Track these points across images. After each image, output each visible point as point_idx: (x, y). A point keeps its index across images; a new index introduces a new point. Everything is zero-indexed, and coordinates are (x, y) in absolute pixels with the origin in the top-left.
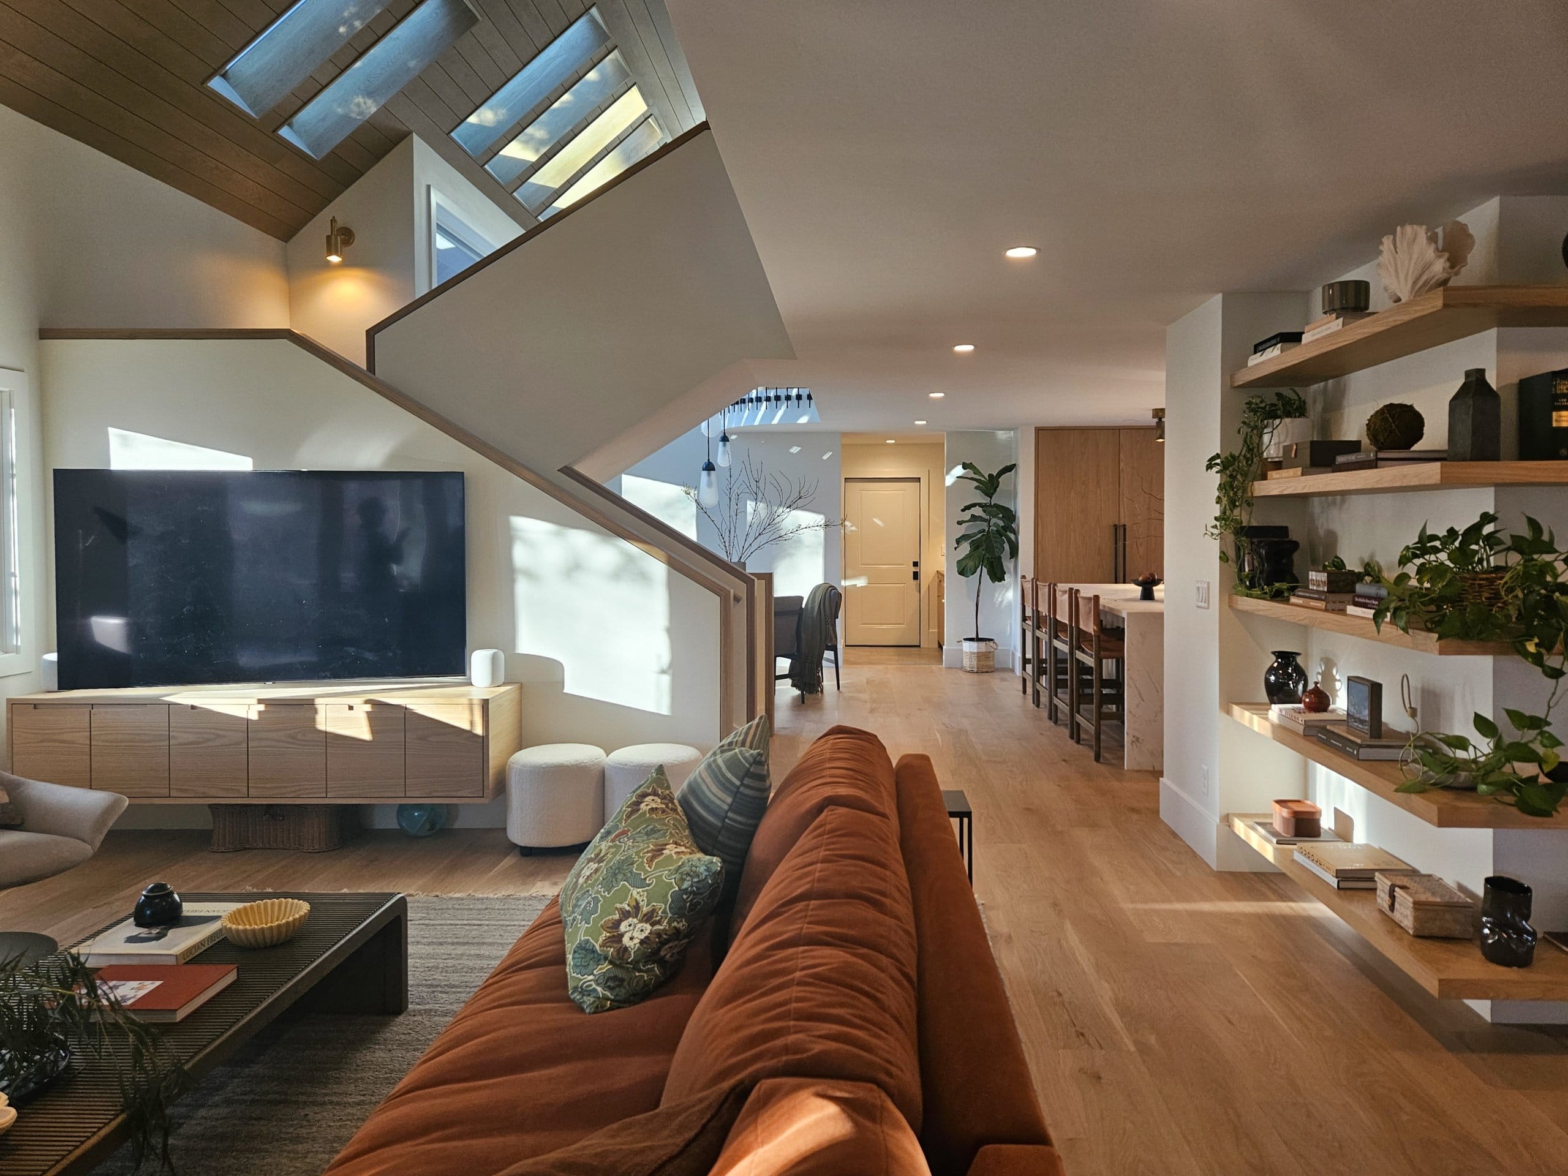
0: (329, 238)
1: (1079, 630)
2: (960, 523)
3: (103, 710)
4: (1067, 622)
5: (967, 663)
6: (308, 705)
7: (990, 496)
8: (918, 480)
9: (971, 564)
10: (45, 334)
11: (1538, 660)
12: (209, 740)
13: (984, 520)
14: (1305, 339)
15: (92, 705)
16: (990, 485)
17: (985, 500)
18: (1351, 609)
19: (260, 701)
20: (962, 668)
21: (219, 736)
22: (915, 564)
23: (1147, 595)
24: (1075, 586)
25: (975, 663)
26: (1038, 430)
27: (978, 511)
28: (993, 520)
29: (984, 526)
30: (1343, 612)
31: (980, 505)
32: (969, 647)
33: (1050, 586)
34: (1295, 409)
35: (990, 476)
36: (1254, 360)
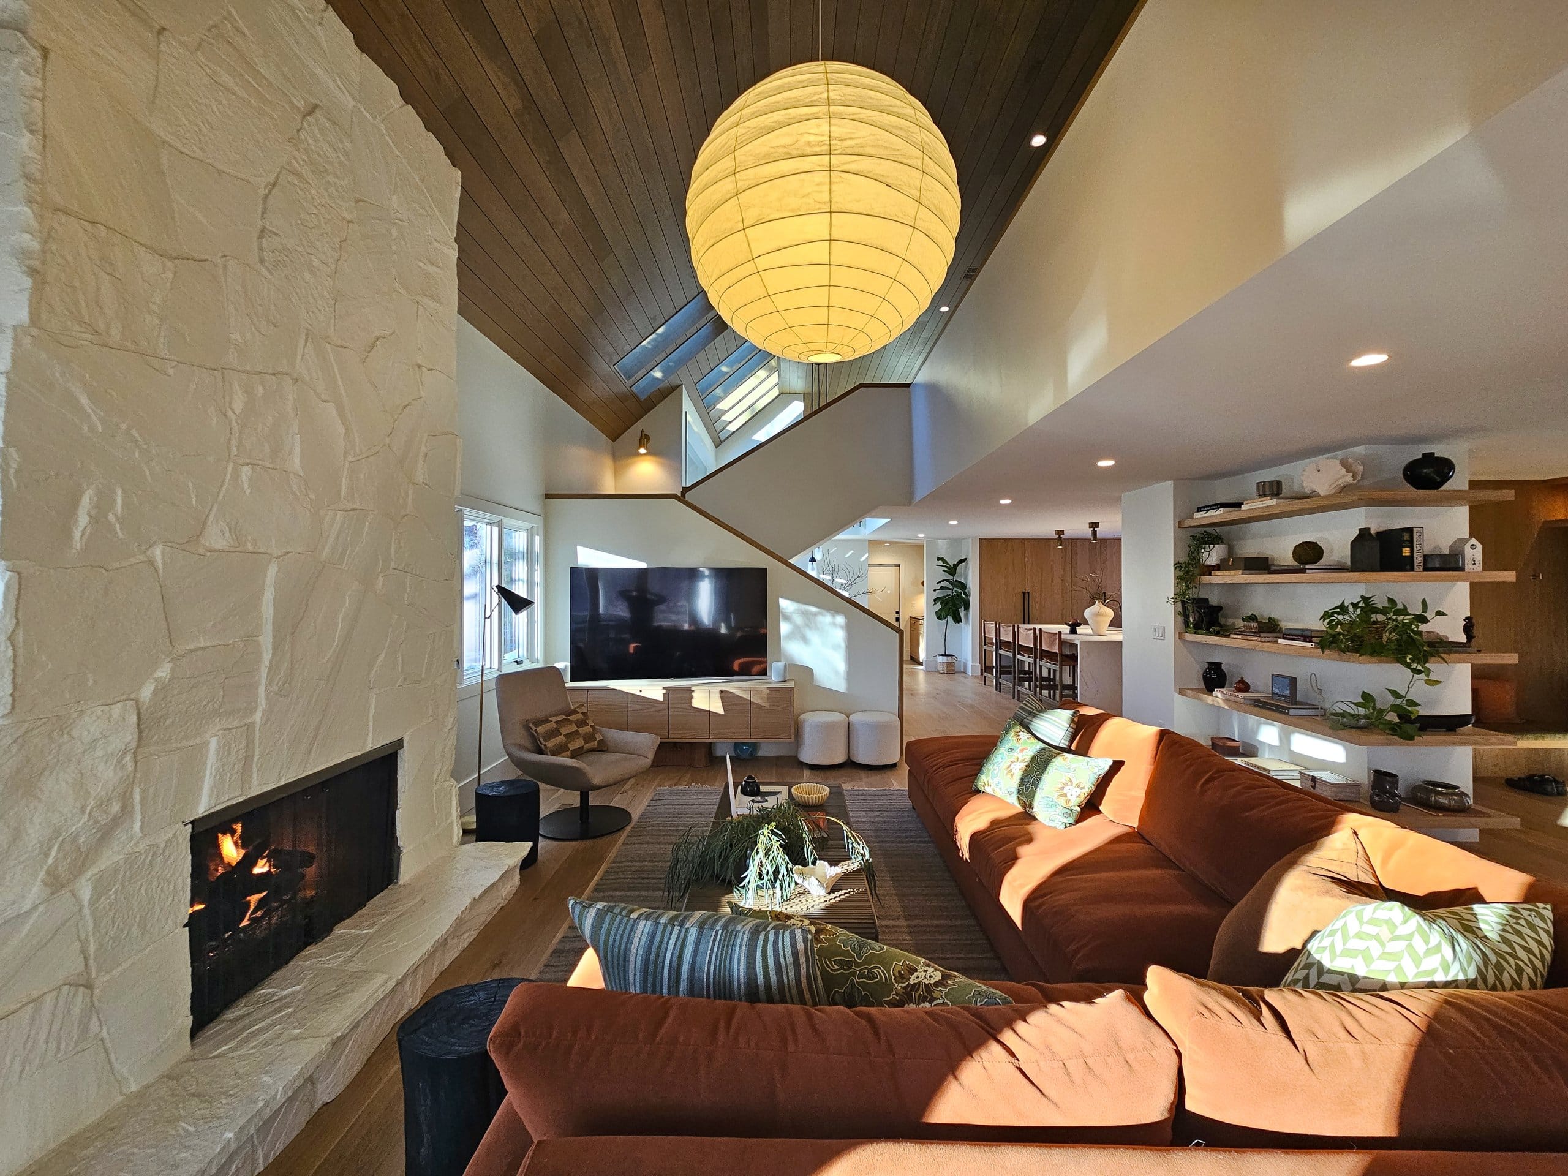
0: (640, 440)
1: (1042, 650)
2: (935, 590)
3: (593, 692)
4: (1032, 646)
5: (940, 668)
6: (689, 690)
7: (953, 575)
8: (899, 566)
9: (943, 613)
10: (548, 496)
11: (1408, 666)
12: (648, 708)
13: (950, 589)
14: (1243, 507)
15: (588, 689)
16: (952, 570)
17: (950, 578)
18: (1281, 641)
19: (664, 688)
20: (938, 672)
21: (654, 706)
22: (897, 613)
23: (1073, 631)
24: (1038, 627)
25: (945, 668)
26: (981, 540)
27: (945, 584)
28: (955, 589)
29: (950, 592)
30: (1277, 642)
31: (946, 580)
32: (940, 659)
33: (1014, 626)
34: (1217, 540)
35: (954, 564)
36: (1197, 515)
